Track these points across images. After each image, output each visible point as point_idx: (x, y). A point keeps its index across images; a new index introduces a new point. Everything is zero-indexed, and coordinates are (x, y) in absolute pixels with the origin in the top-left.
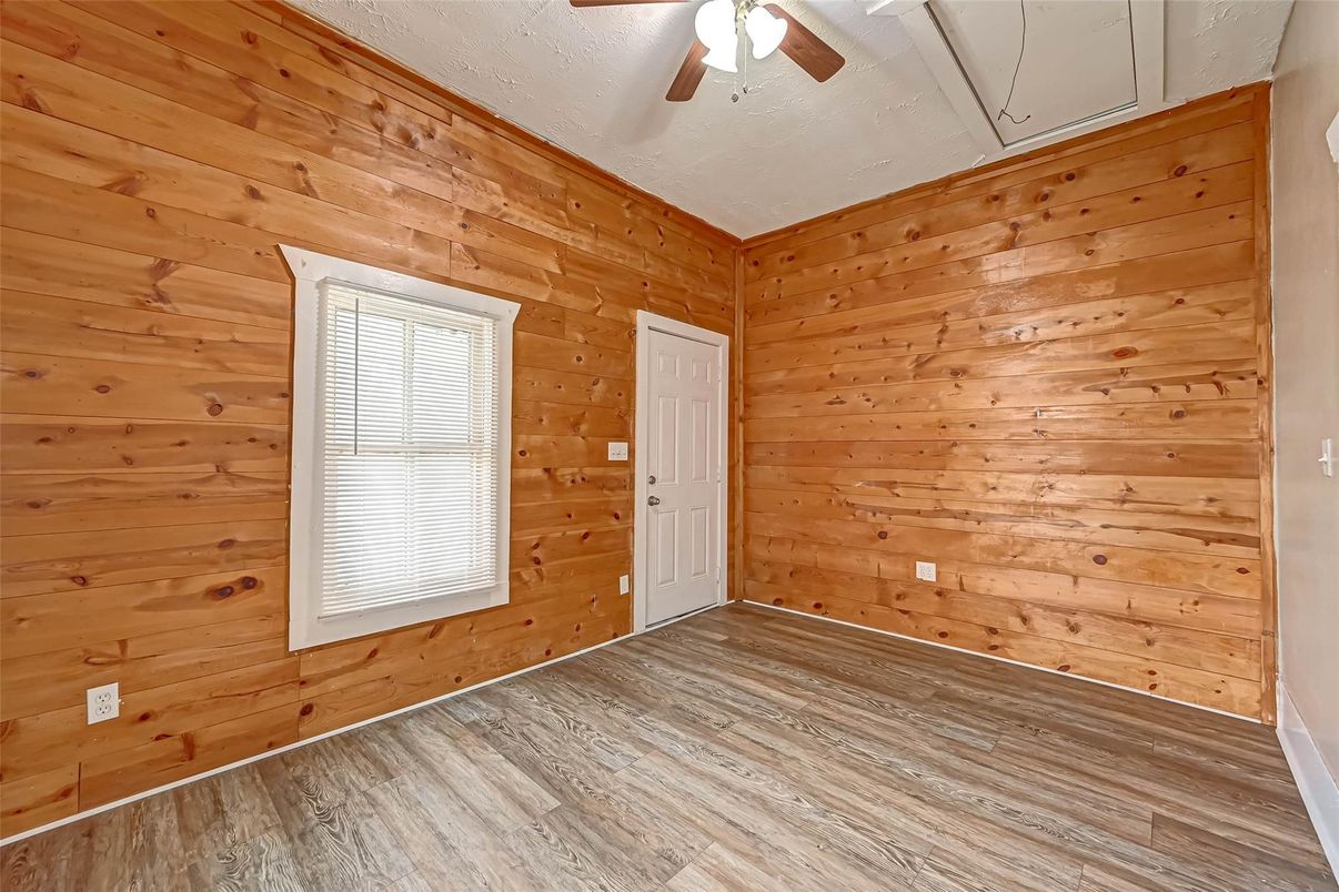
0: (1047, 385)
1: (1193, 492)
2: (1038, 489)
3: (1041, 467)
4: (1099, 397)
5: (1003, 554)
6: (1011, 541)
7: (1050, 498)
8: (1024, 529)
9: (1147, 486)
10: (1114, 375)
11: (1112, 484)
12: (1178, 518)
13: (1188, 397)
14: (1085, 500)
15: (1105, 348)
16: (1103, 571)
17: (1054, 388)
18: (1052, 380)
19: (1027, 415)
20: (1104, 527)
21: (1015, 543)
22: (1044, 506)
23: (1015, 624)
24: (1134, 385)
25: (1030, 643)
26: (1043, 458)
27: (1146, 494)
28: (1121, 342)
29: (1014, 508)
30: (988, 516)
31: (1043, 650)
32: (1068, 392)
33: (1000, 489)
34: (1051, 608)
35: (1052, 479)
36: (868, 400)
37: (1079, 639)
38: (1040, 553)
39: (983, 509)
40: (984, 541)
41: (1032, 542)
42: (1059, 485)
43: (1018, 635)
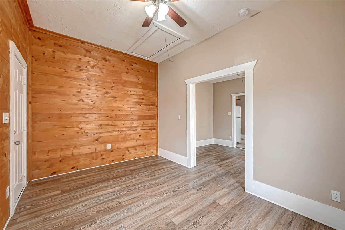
0: (132, 103)
1: (150, 122)
2: (131, 124)
3: (131, 119)
4: (140, 106)
5: (125, 139)
6: (126, 135)
7: (133, 125)
8: (129, 132)
9: (146, 122)
10: (142, 103)
11: (141, 122)
12: (149, 127)
13: (150, 108)
14: (138, 125)
15: (141, 98)
16: (140, 138)
17: (134, 104)
18: (133, 102)
19: (129, 109)
20: (141, 130)
21: (127, 136)
22: (132, 127)
23: (127, 152)
24: (144, 105)
25: (130, 155)
26: (132, 118)
27: (145, 124)
28: (143, 97)
29: (127, 128)
30: (123, 131)
31: (132, 156)
32: (136, 105)
33: (125, 124)
34: (133, 147)
35: (133, 122)
36: (92, 101)
37: (137, 151)
38: (132, 136)
39: (122, 129)
40: (122, 136)
41: (130, 135)
42: (135, 123)
43: (128, 154)
